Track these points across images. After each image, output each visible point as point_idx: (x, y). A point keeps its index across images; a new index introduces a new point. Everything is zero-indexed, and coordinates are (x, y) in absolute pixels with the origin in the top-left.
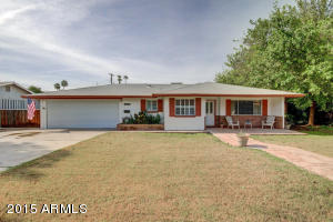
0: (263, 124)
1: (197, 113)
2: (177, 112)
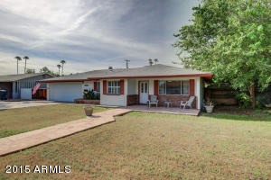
1: (121, 92)
2: (110, 92)
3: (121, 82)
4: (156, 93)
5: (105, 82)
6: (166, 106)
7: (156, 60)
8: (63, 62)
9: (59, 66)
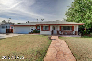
0: (71, 33)
1: (49, 30)
2: (44, 30)
3: (49, 26)
4: (60, 30)
5: (42, 26)
6: (66, 34)
7: (44, 20)
8: (10, 19)
9: (8, 20)
